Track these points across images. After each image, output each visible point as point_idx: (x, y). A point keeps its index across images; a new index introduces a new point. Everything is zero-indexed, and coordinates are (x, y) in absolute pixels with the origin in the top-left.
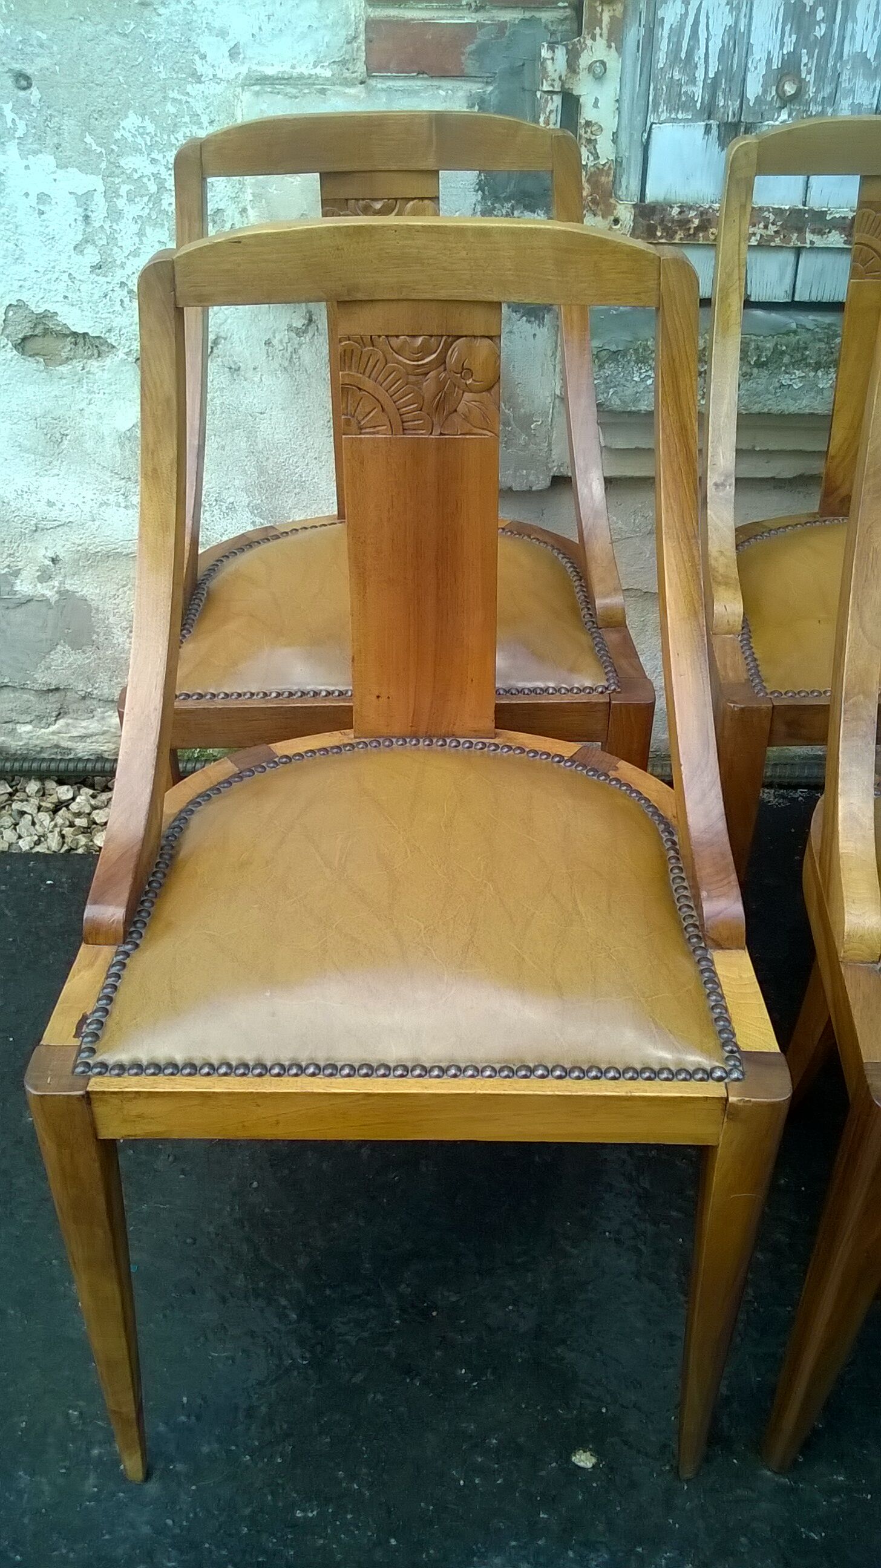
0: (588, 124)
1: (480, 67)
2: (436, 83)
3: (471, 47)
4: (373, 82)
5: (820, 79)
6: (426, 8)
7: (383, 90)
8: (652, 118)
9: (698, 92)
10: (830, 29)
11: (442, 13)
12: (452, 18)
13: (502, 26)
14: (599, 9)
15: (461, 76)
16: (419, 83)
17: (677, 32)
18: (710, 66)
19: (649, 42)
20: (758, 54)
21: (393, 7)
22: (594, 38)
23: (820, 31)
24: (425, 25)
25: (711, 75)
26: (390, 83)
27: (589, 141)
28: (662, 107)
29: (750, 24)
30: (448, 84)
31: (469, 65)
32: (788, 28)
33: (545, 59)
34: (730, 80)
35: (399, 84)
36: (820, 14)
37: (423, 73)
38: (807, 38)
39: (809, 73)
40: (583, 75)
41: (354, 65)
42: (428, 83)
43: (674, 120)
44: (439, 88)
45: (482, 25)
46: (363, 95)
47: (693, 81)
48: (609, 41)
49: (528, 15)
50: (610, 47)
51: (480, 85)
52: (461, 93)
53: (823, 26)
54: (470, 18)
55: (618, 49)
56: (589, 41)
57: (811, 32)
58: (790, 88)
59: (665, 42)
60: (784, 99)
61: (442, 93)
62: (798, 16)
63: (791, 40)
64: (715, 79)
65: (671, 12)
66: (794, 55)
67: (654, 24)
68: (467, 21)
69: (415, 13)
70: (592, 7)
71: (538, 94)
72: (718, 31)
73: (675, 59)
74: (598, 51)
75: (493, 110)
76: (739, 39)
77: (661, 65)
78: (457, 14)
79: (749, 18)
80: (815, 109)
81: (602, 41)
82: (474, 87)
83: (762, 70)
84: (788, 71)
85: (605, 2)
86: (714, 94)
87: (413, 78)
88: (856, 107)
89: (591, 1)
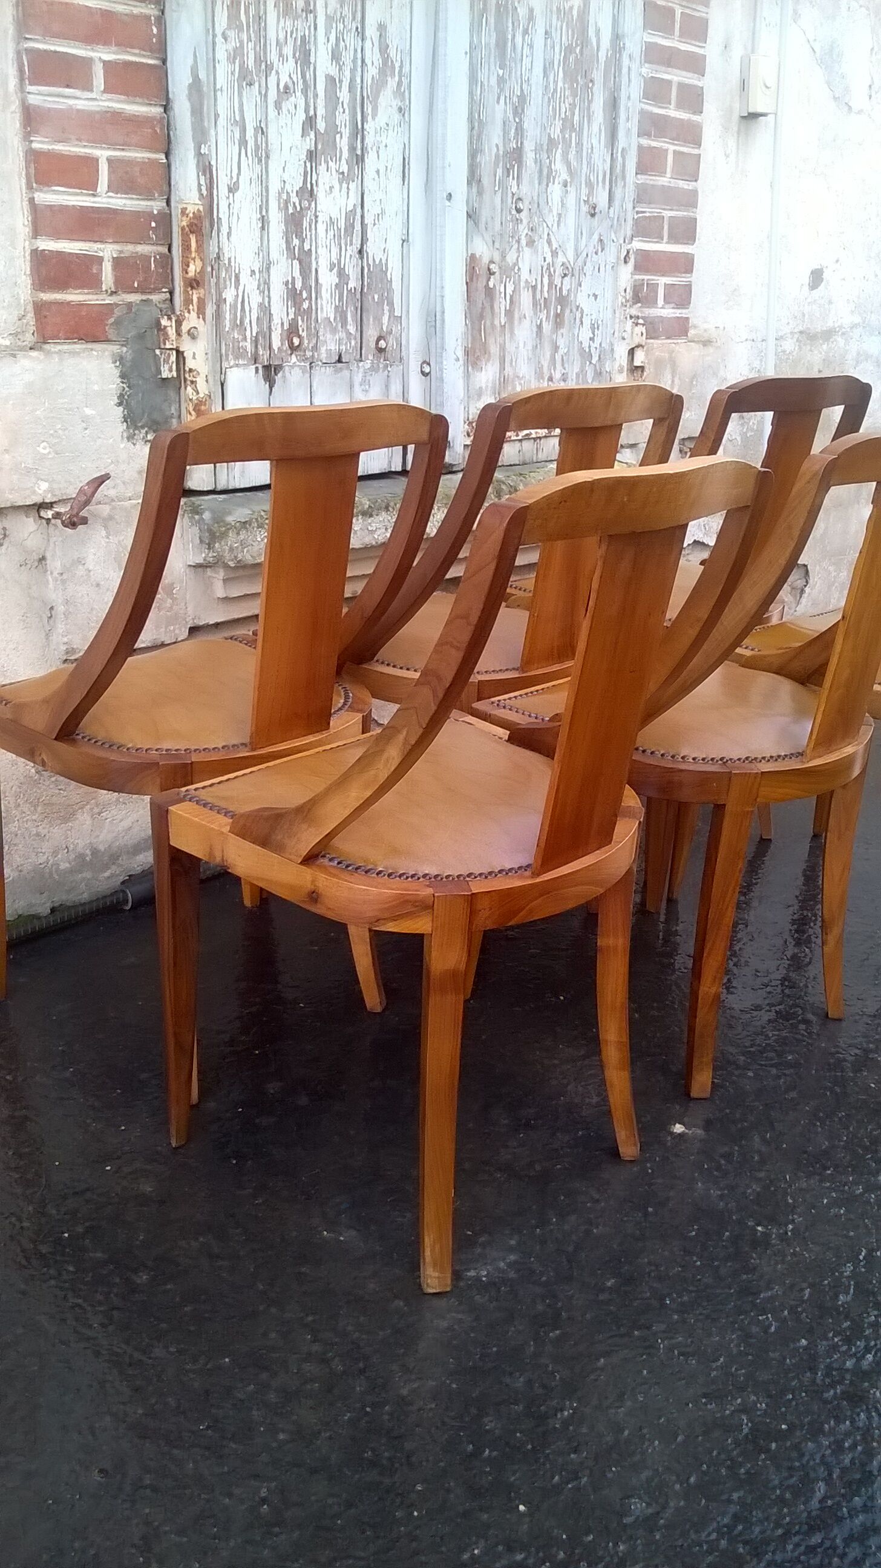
0: (191, 370)
1: (118, 334)
2: (90, 346)
3: (112, 320)
4: (47, 347)
5: (309, 335)
6: (80, 293)
7: (55, 353)
8: (225, 365)
9: (248, 345)
10: (310, 303)
11: (90, 297)
12: (97, 300)
13: (129, 305)
14: (190, 293)
15: (107, 340)
16: (78, 346)
17: (234, 307)
18: (252, 330)
19: (218, 316)
20: (276, 321)
21: (58, 292)
22: (189, 312)
23: (306, 305)
24: (81, 305)
25: (254, 334)
26: (59, 347)
27: (192, 382)
28: (231, 357)
29: (270, 302)
30: (96, 346)
31: (111, 333)
32: (289, 303)
33: (165, 327)
34: (263, 338)
35: (66, 347)
36: (305, 295)
37: (82, 339)
38: (299, 310)
39: (303, 331)
40: (185, 336)
41: (24, 335)
42: (84, 346)
43: (237, 365)
44: (92, 350)
45: (117, 305)
46: (42, 357)
47: (245, 339)
48: (198, 313)
49: (144, 297)
50: (199, 317)
51: (118, 347)
52: (107, 353)
53: (307, 302)
54: (109, 300)
55: (204, 319)
56: (187, 315)
57: (301, 304)
58: (296, 341)
59: (228, 313)
60: (293, 349)
61: (95, 353)
62: (293, 296)
63: (292, 311)
64: (256, 337)
65: (229, 294)
66: (295, 320)
67: (220, 302)
68: (107, 302)
69: (73, 296)
70: (186, 292)
71: (158, 352)
72: (255, 306)
73: (234, 325)
74: (192, 320)
75: (128, 364)
76: (265, 310)
77: (227, 329)
78: (101, 297)
79: (269, 297)
80: (309, 354)
81: (194, 315)
82: (115, 348)
83: (279, 331)
84: (292, 330)
85: (192, 288)
86: (256, 347)
87: (75, 343)
88: (329, 351)
89: (186, 286)
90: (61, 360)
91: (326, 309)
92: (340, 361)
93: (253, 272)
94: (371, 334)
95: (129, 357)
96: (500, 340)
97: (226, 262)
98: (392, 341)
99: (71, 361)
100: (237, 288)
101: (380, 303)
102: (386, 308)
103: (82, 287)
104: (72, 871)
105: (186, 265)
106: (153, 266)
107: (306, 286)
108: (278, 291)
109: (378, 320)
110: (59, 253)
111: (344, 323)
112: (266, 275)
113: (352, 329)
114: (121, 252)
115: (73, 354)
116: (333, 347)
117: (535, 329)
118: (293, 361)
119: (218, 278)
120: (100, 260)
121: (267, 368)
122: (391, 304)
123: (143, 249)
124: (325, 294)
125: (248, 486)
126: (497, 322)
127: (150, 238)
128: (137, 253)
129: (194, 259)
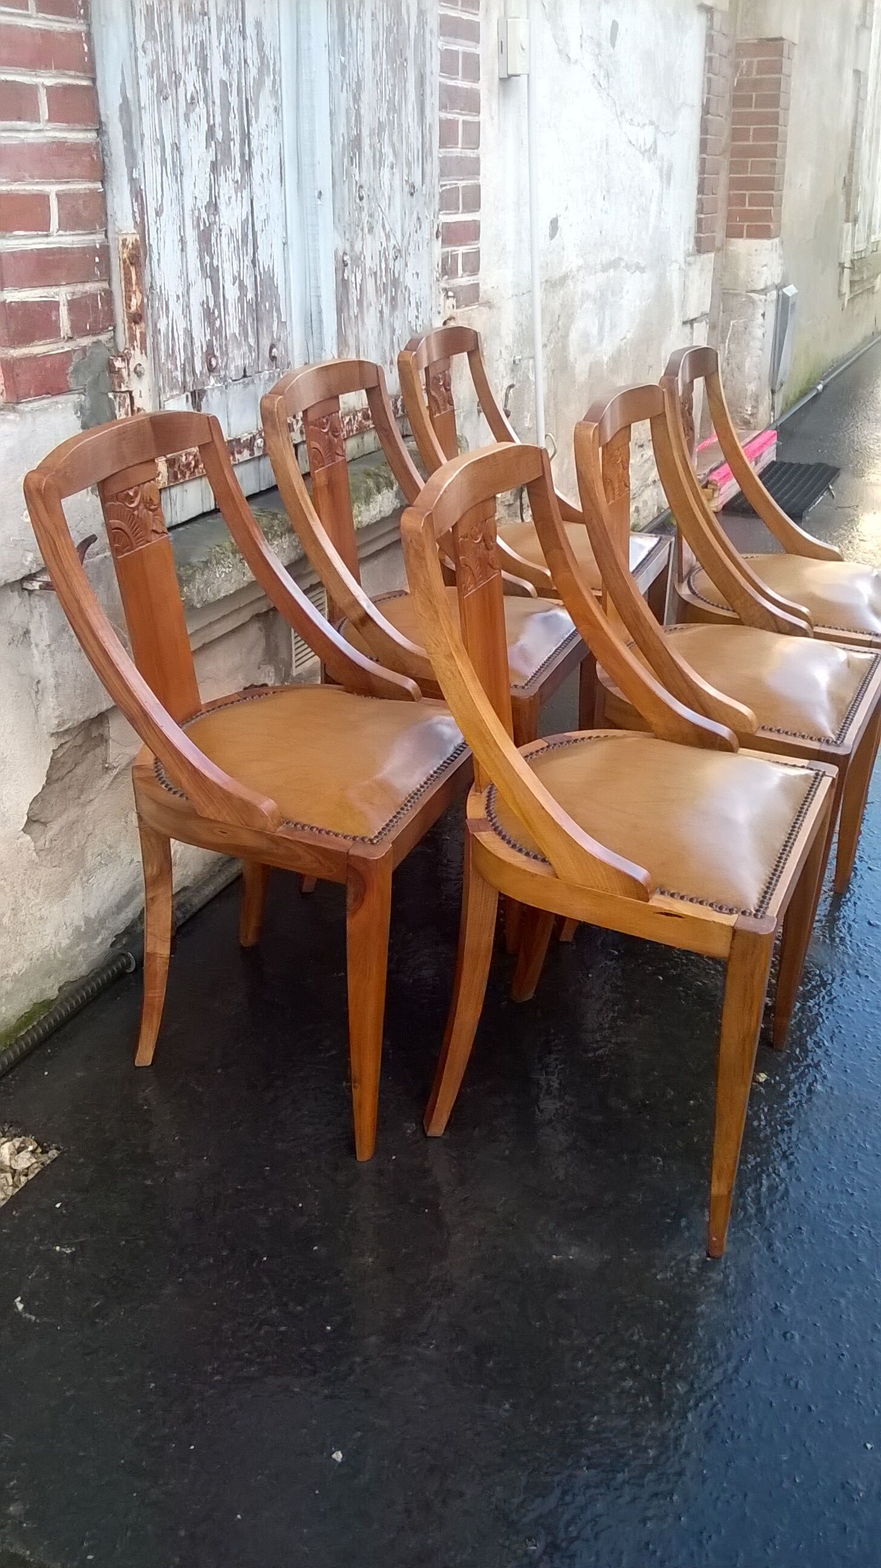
1: (77, 382)
2: (55, 399)
3: (71, 368)
4: (20, 407)
5: (222, 354)
6: (44, 344)
7: (29, 412)
8: (163, 398)
9: (178, 374)
10: (221, 321)
11: (52, 346)
12: (58, 349)
13: (84, 349)
14: (134, 328)
15: (69, 391)
16: (45, 401)
17: (166, 336)
18: (181, 358)
19: (156, 348)
20: (197, 344)
21: (25, 347)
22: (134, 349)
23: (217, 324)
24: (46, 356)
25: (182, 362)
26: (31, 405)
28: (167, 389)
29: (191, 325)
30: (61, 398)
31: (72, 382)
32: (206, 324)
33: (120, 369)
34: (189, 363)
35: (35, 405)
36: (216, 314)
37: (48, 393)
38: (213, 329)
39: (217, 350)
40: (133, 375)
42: (51, 400)
43: (172, 397)
44: (57, 402)
45: (74, 351)
46: (18, 419)
47: (176, 368)
48: (141, 350)
49: (95, 339)
50: (142, 353)
51: (77, 396)
52: (70, 405)
53: (218, 320)
54: (67, 347)
55: (146, 354)
56: (132, 352)
57: (214, 325)
58: (214, 363)
59: (163, 344)
60: (211, 369)
61: (60, 406)
62: (209, 316)
63: (208, 331)
64: (184, 365)
65: (162, 325)
66: (211, 341)
67: (156, 331)
68: (66, 349)
69: (38, 349)
70: (130, 328)
71: (111, 395)
72: (181, 332)
73: (168, 356)
74: (137, 357)
75: (88, 413)
76: (189, 333)
77: (163, 361)
78: (61, 345)
79: (190, 321)
80: (222, 373)
81: (138, 350)
82: (74, 398)
83: (200, 354)
84: (209, 354)
85: (136, 323)
86: (184, 375)
87: (43, 398)
88: (236, 367)
89: (129, 322)
90: (34, 420)
91: (233, 327)
92: (245, 376)
93: (178, 297)
94: (266, 343)
95: (87, 405)
96: (355, 331)
97: (158, 290)
98: (280, 346)
99: (41, 418)
100: (167, 317)
101: (270, 311)
102: (275, 314)
103: (45, 337)
104: (70, 947)
105: (128, 299)
106: (100, 304)
107: (217, 305)
108: (196, 311)
109: (270, 327)
110: (24, 304)
111: (246, 337)
112: (186, 298)
113: (252, 341)
114: (73, 293)
115: (44, 410)
116: (239, 362)
117: (379, 315)
118: (212, 384)
119: (152, 307)
120: (56, 305)
121: (193, 394)
122: (278, 310)
123: (91, 287)
124: (231, 310)
125: (186, 519)
126: (351, 314)
127: (95, 275)
128: (86, 292)
129: (135, 293)
